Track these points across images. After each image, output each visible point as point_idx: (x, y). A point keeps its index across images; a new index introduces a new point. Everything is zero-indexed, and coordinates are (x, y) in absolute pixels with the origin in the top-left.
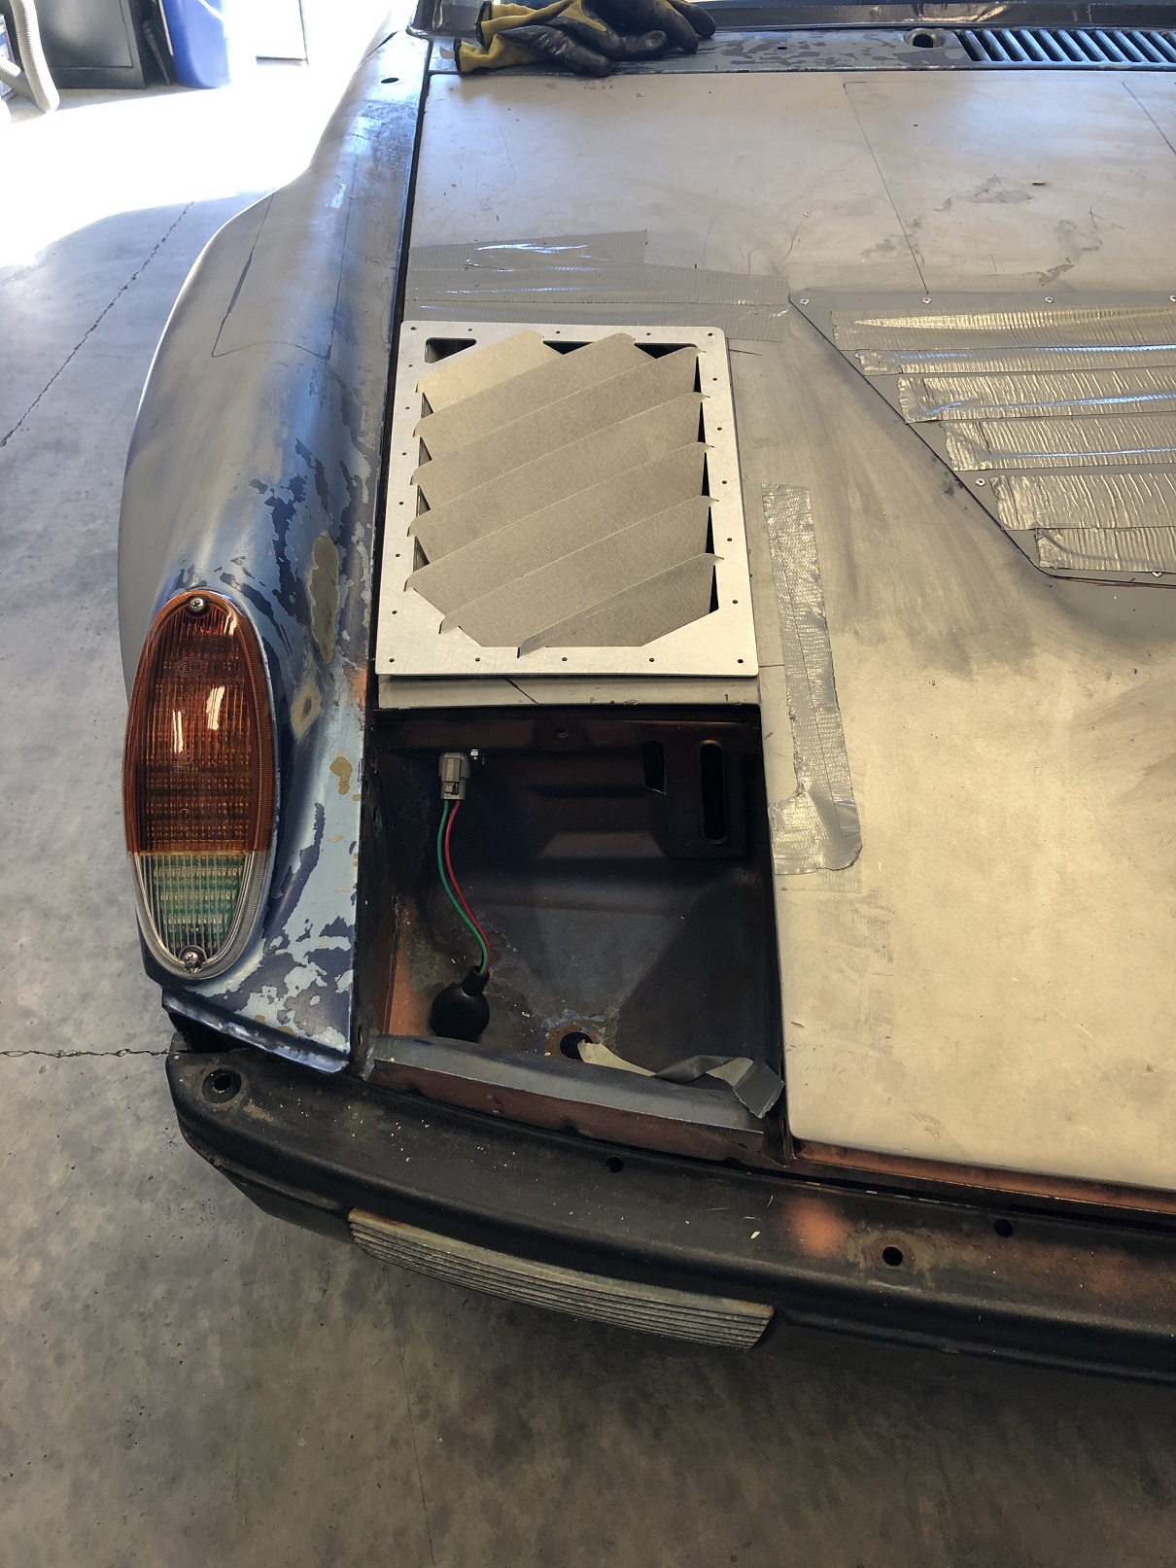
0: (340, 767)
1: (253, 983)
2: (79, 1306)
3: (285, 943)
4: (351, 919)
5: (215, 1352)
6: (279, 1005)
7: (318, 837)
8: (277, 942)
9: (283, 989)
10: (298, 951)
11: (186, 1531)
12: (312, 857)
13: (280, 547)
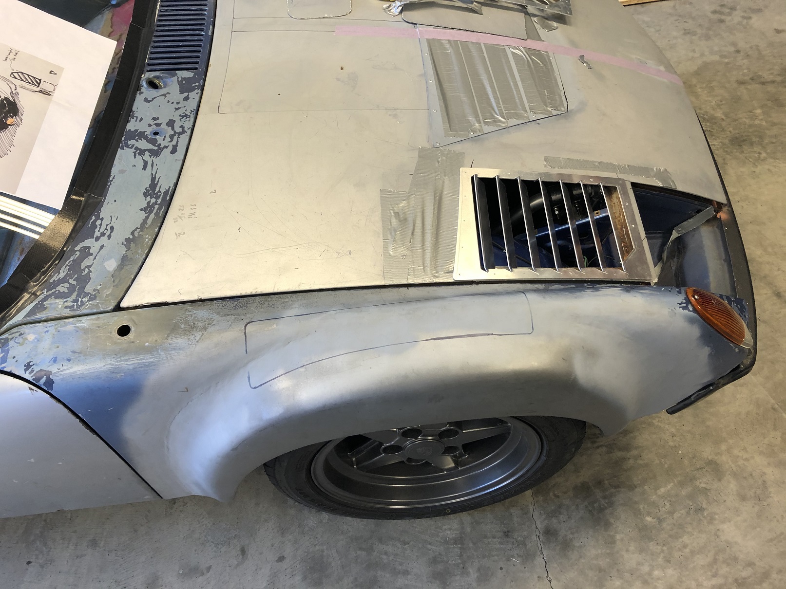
2: (665, 548)
5: (662, 490)
11: (720, 480)
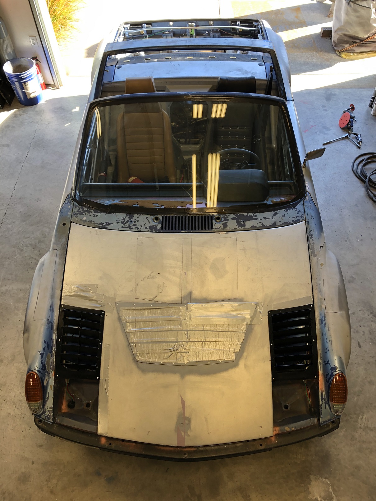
0: (51, 386)
1: (42, 414)
3: (45, 409)
4: (52, 407)
6: (45, 416)
7: (49, 396)
8: (44, 409)
9: (45, 415)
10: (47, 410)
12: (48, 399)
13: (42, 361)
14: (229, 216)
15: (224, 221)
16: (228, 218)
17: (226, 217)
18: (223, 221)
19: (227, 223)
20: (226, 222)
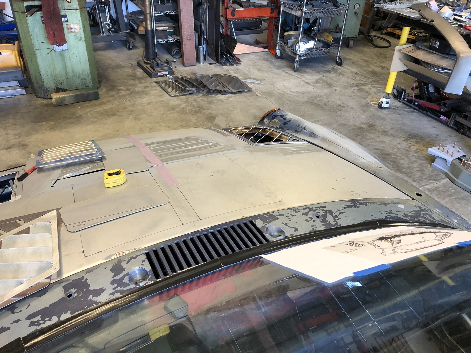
14: (111, 294)
15: (123, 278)
16: (114, 289)
17: (119, 288)
18: (125, 276)
19: (114, 277)
20: (117, 278)
